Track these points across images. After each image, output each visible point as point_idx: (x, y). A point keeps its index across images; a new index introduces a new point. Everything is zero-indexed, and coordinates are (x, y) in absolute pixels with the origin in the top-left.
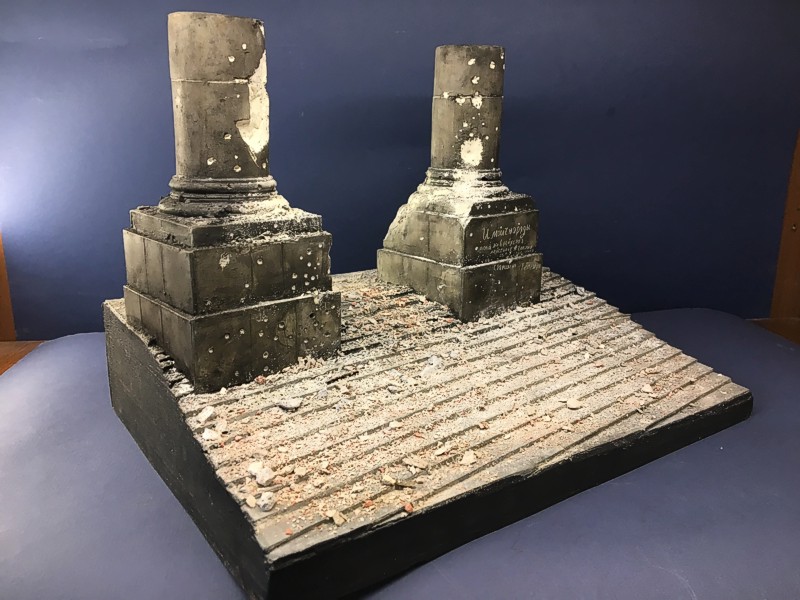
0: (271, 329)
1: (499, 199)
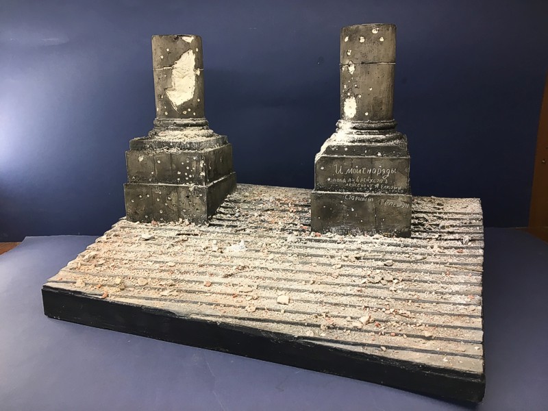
0: (164, 200)
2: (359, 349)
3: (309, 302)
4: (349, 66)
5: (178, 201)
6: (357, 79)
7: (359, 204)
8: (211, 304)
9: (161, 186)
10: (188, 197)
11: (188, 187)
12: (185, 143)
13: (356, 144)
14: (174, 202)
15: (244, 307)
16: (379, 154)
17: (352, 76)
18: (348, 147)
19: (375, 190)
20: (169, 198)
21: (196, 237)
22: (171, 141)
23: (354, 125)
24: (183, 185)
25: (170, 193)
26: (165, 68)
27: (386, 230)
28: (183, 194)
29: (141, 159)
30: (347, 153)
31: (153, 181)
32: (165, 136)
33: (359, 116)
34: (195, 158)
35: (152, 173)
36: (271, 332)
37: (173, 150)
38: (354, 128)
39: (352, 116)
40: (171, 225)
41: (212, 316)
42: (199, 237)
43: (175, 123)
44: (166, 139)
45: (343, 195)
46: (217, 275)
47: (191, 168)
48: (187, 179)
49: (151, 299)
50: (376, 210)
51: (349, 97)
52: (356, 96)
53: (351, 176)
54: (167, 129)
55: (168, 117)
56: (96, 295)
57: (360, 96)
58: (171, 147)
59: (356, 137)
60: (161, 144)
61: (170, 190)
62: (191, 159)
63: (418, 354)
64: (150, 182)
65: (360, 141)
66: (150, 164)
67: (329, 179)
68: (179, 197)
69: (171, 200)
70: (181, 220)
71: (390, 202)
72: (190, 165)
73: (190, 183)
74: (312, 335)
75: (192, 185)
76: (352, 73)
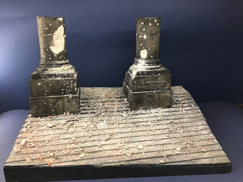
0: (54, 104)
1: (151, 70)
2: (184, 163)
3: (151, 146)
4: (144, 35)
5: (63, 104)
6: (148, 41)
7: (152, 96)
8: (109, 157)
9: (53, 97)
10: (68, 101)
11: (68, 97)
12: (65, 74)
13: (149, 70)
14: (60, 105)
15: (125, 155)
16: (159, 74)
17: (145, 40)
18: (146, 72)
19: (158, 89)
20: (58, 103)
21: (78, 121)
22: (56, 73)
23: (147, 62)
24: (65, 96)
25: (58, 100)
26: (49, 35)
27: (162, 106)
28: (66, 100)
29: (39, 84)
30: (146, 75)
31: (47, 95)
32: (52, 71)
33: (148, 58)
34: (72, 82)
35: (47, 91)
36: (145, 165)
37: (59, 78)
38: (147, 63)
39: (145, 58)
40: (60, 117)
41: (113, 163)
42: (79, 121)
43: (56, 63)
44: (54, 72)
45: (145, 93)
46: (101, 140)
47: (69, 87)
48: (67, 92)
49: (76, 161)
50: (158, 98)
51: (144, 49)
52: (147, 49)
53: (148, 84)
54: (52, 67)
55: (51, 60)
56: (43, 165)
57: (149, 49)
58: (57, 77)
59: (149, 67)
60: (50, 76)
61: (58, 99)
62: (70, 83)
63: (205, 160)
64: (45, 96)
65: (151, 69)
66: (45, 87)
67: (138, 87)
68: (63, 102)
69: (59, 104)
70: (65, 113)
71: (164, 94)
72: (69, 85)
73: (69, 94)
74: (164, 162)
75: (70, 95)
76: (145, 39)
